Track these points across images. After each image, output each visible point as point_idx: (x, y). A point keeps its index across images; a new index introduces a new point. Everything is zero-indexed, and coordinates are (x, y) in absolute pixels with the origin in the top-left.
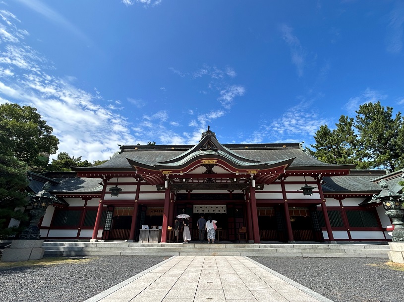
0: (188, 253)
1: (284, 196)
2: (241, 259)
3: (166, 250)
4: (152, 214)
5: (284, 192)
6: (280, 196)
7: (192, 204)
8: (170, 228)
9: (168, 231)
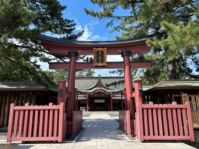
0: (95, 114)
1: (122, 98)
2: (106, 115)
3: (89, 113)
4: (81, 103)
5: (122, 97)
6: (120, 98)
7: (94, 100)
8: (89, 108)
9: (88, 108)
